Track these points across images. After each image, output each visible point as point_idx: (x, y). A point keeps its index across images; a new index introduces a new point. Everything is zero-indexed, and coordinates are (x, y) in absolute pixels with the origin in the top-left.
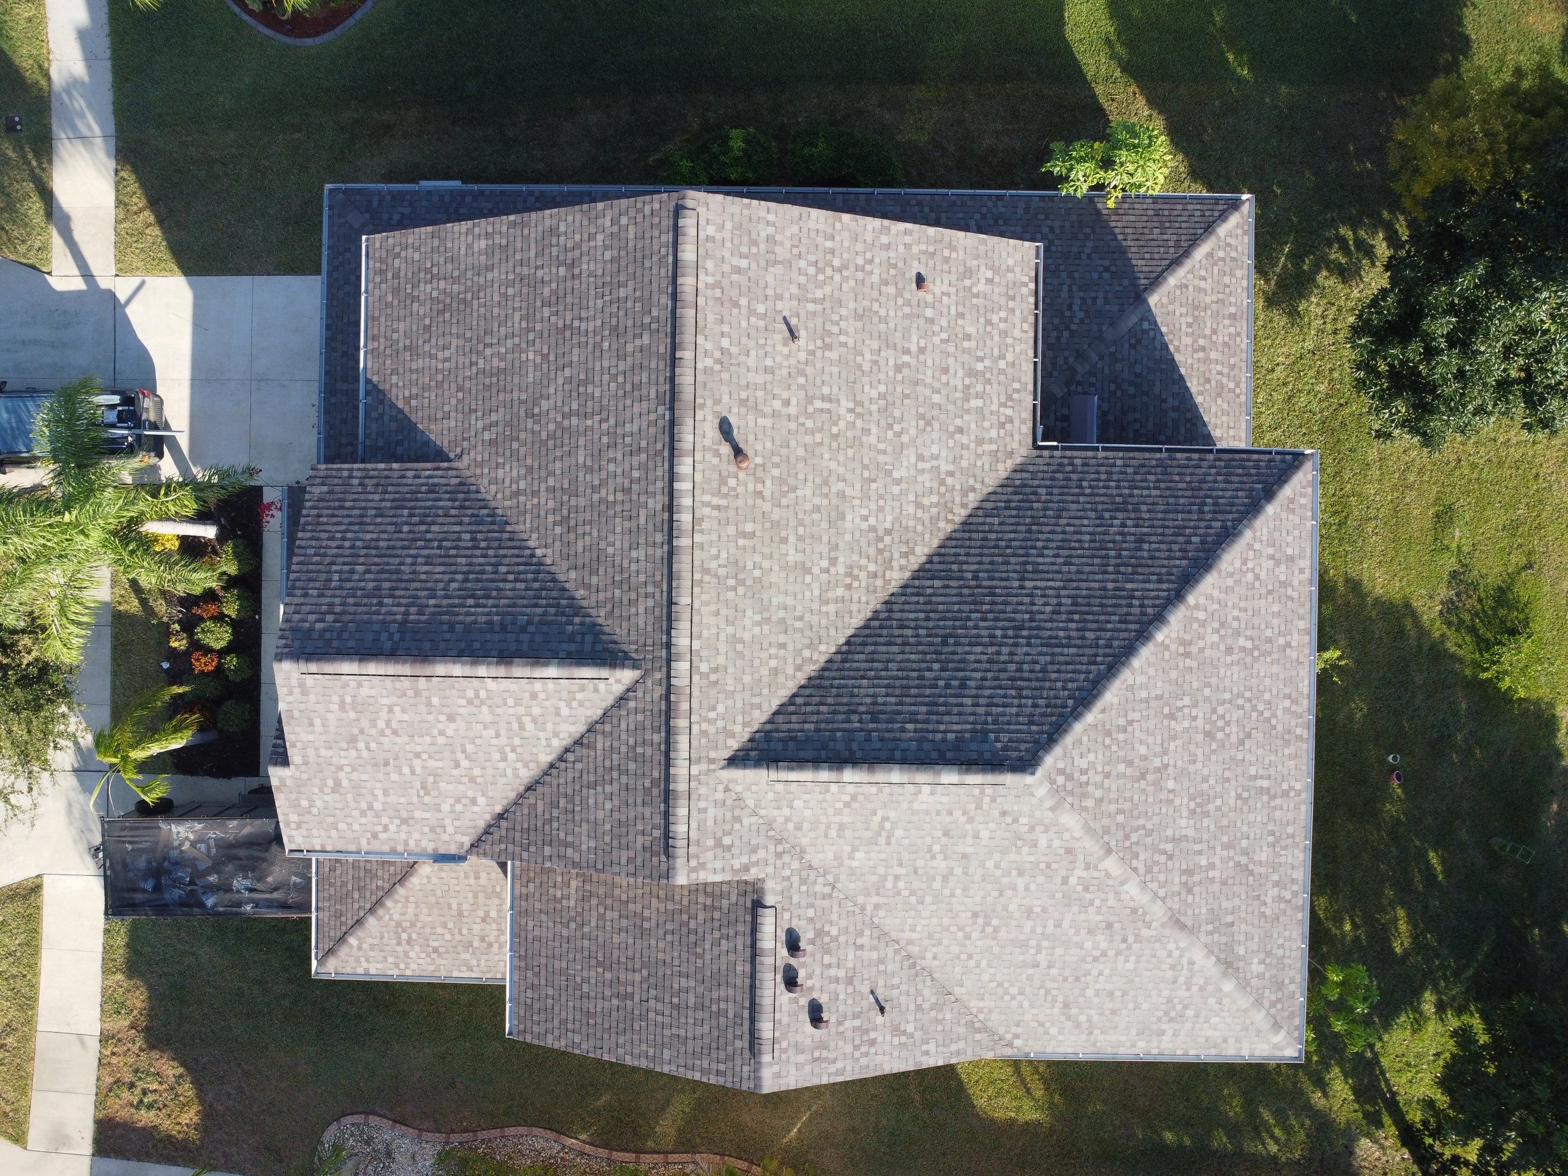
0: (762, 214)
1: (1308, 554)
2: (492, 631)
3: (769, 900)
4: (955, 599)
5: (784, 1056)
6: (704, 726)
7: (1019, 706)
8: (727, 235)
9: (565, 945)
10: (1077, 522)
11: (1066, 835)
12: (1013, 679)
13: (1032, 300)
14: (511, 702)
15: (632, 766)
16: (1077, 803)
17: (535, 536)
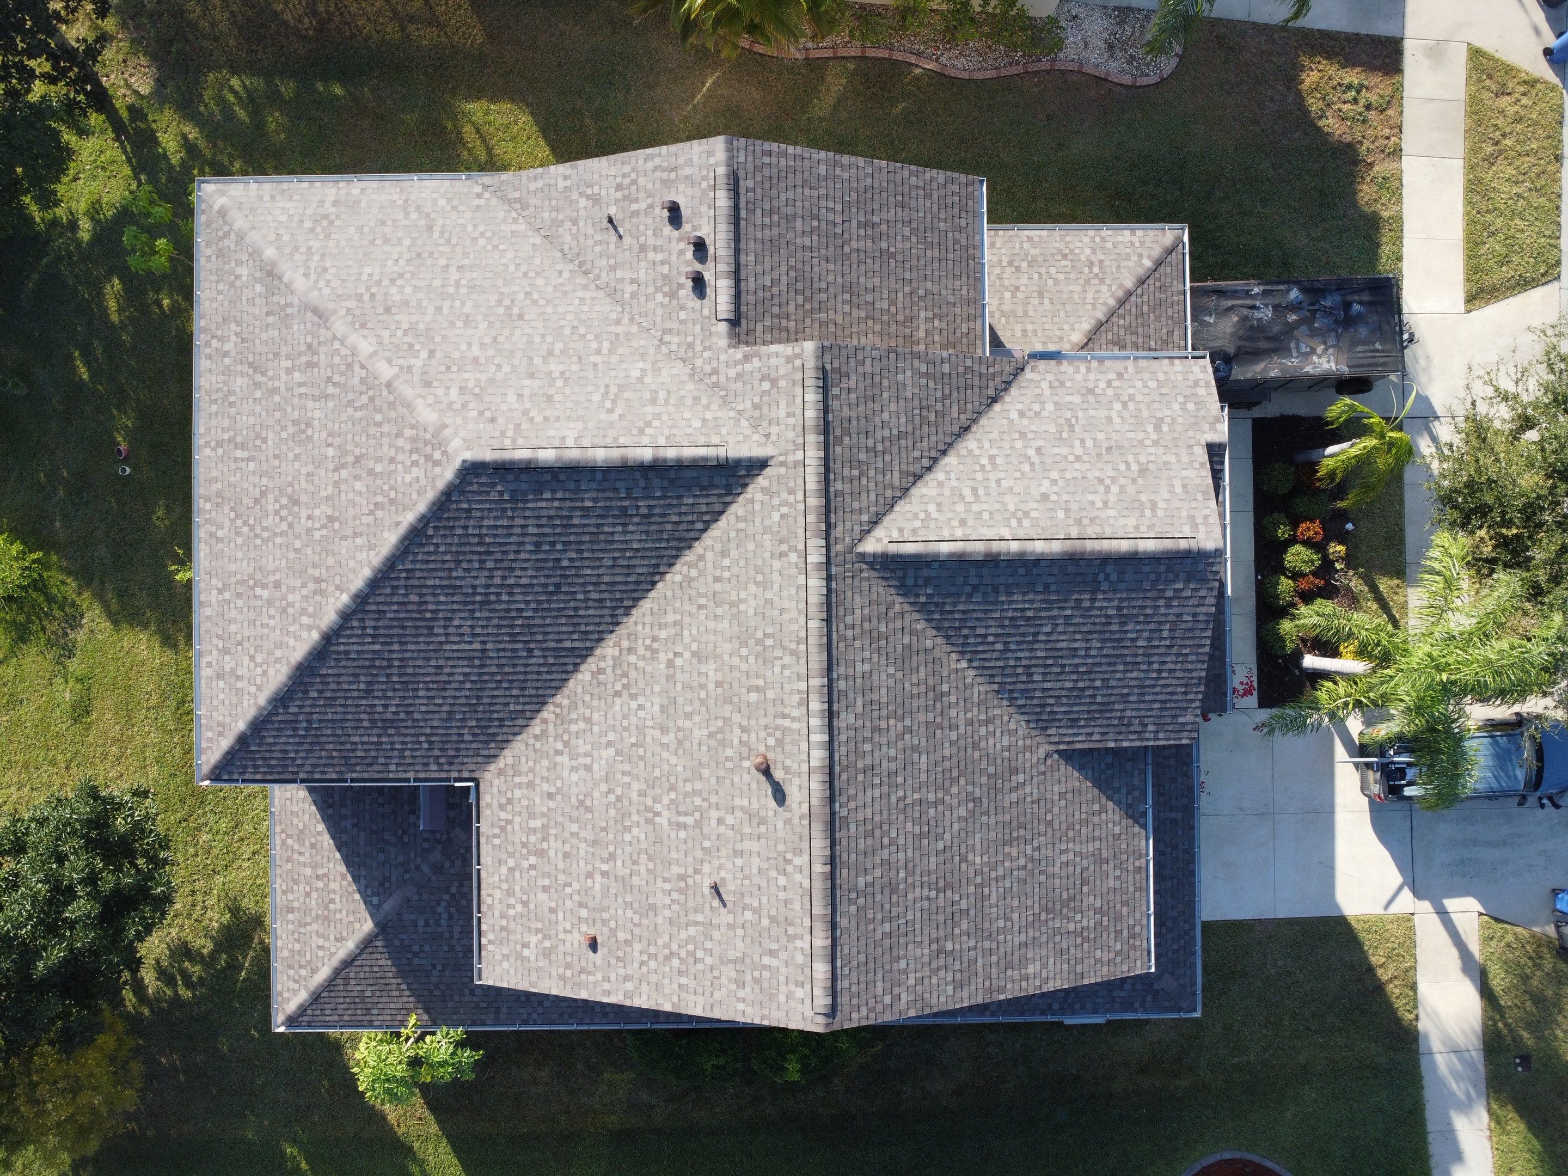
0: (749, 1010)
1: (203, 682)
2: (1007, 586)
3: (723, 327)
4: (550, 629)
5: (704, 172)
6: (791, 499)
7: (481, 527)
8: (784, 989)
9: (929, 272)
10: (432, 708)
11: (430, 400)
12: (488, 553)
13: (484, 927)
14: (986, 516)
15: (863, 456)
16: (421, 433)
17: (969, 681)
